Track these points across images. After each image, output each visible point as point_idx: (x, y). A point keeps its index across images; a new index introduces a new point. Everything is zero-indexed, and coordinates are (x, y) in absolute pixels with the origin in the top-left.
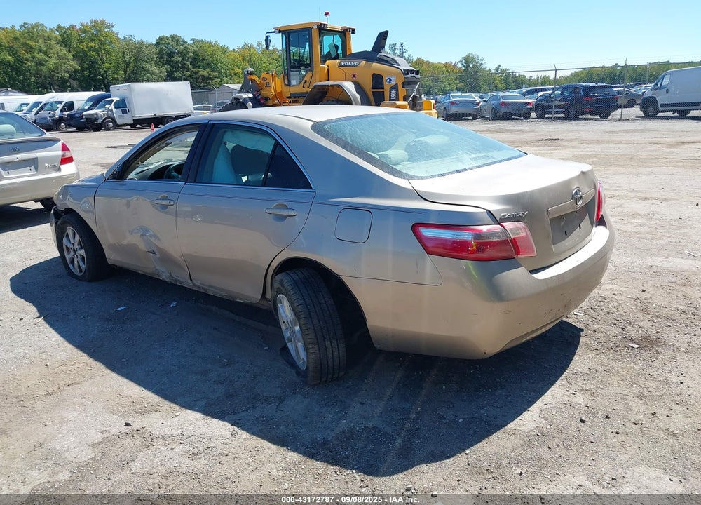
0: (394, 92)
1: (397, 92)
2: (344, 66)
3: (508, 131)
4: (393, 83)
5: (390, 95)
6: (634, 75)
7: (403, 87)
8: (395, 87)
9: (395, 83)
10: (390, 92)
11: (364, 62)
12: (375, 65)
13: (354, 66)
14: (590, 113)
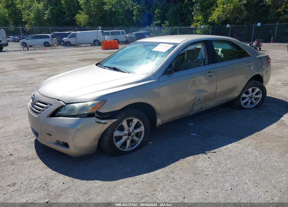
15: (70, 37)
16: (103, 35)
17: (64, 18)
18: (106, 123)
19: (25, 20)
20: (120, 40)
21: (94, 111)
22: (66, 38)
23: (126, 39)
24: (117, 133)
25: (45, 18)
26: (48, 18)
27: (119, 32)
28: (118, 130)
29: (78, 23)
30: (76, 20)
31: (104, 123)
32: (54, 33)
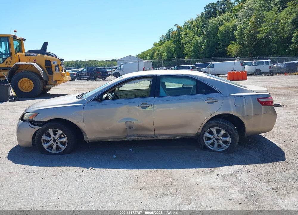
0: (57, 68)
1: (59, 68)
2: (28, 55)
3: (78, 85)
4: (56, 64)
5: (55, 69)
6: (85, 64)
7: (61, 66)
8: (57, 66)
9: (57, 64)
10: (55, 68)
11: (39, 55)
12: (45, 56)
13: (34, 56)
14: (98, 78)
15: (208, 68)
16: (241, 66)
17: (217, 49)
18: (34, 128)
19: (185, 53)
20: (262, 71)
21: (31, 119)
22: (204, 68)
23: (270, 70)
24: (44, 137)
25: (202, 50)
26: (204, 49)
27: (263, 62)
28: (45, 135)
29: (229, 53)
30: (228, 51)
31: (33, 128)
32: (197, 64)
